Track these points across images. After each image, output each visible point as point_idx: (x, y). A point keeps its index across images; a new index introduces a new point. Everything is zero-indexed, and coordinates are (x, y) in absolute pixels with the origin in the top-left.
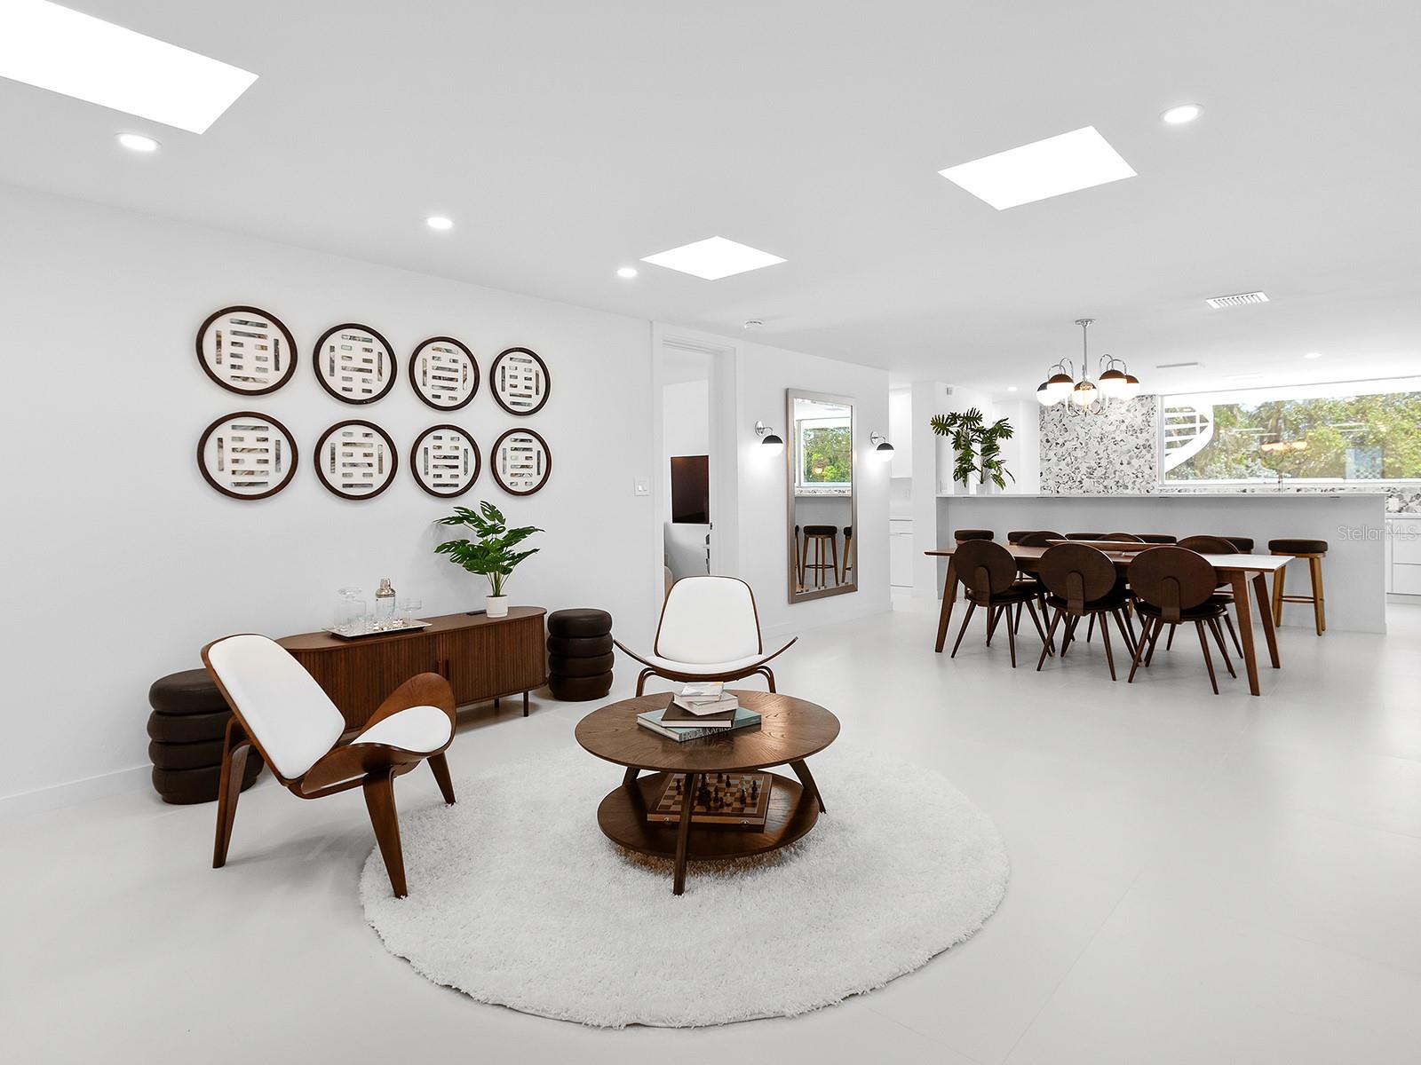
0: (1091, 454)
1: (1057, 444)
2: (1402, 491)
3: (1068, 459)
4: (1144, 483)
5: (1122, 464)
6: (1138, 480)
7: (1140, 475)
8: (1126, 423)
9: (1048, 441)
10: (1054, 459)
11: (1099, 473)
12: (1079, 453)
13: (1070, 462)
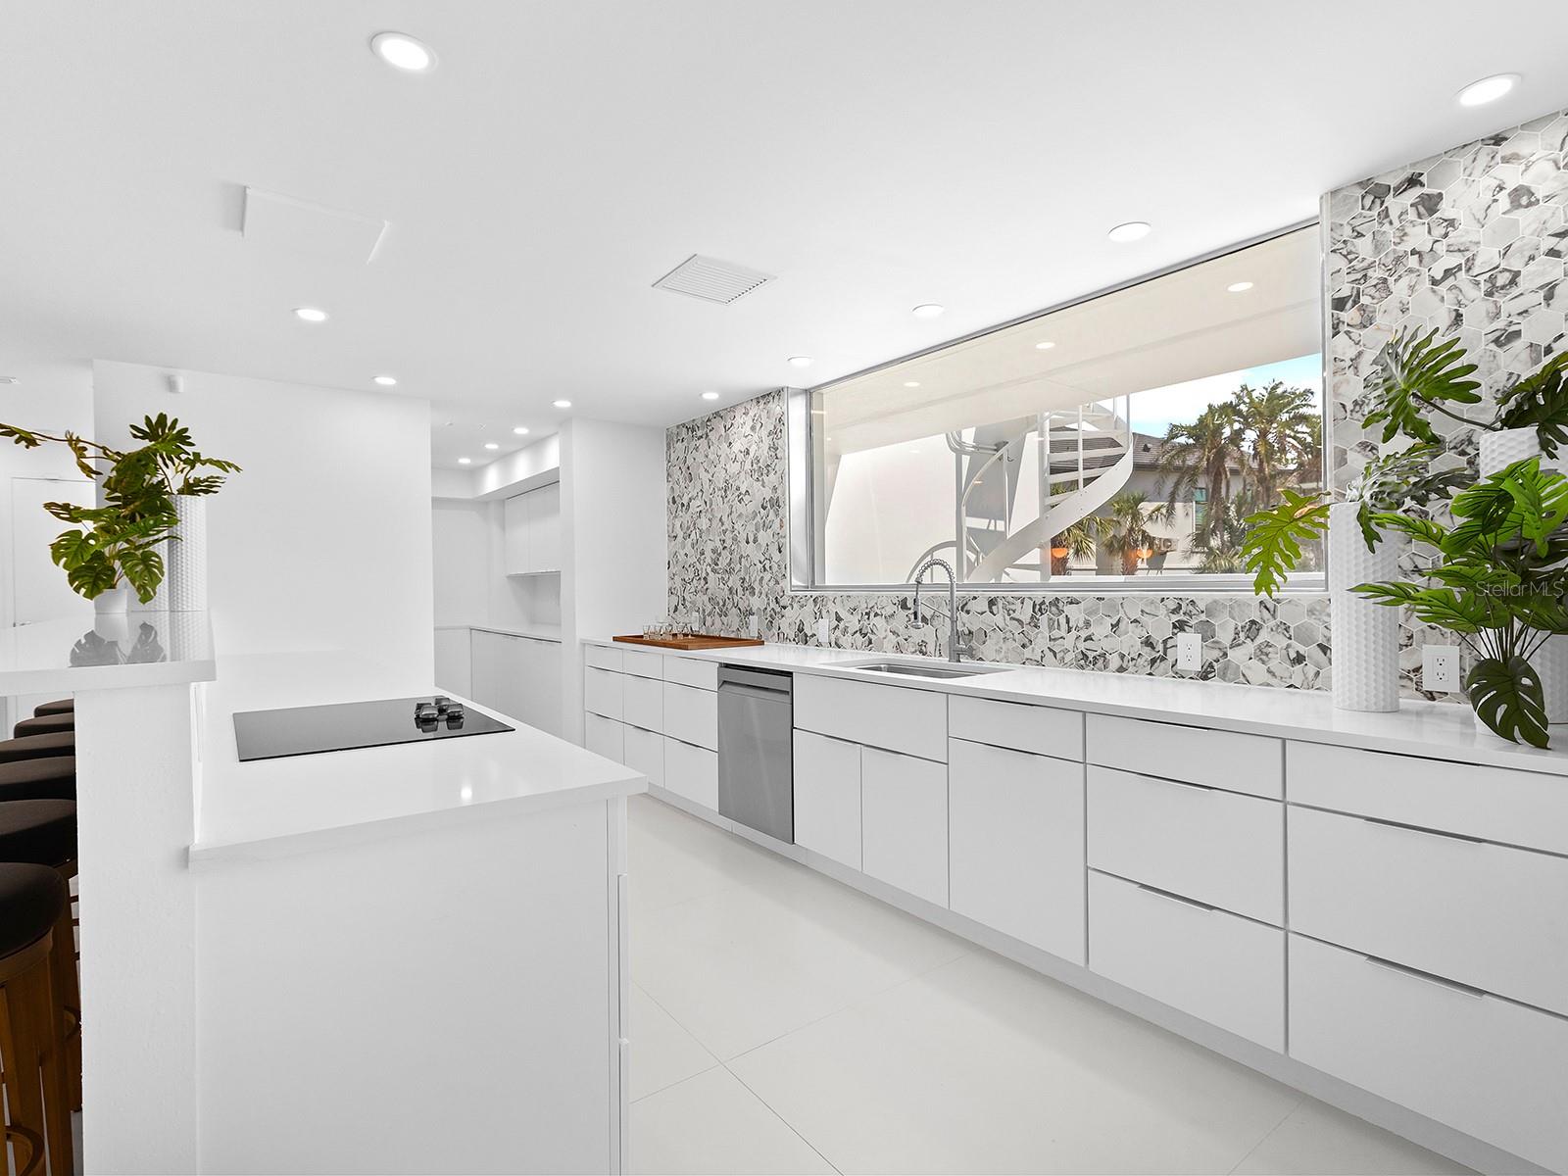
0: (716, 522)
1: (683, 505)
2: (1209, 611)
3: (693, 536)
4: (772, 583)
5: (748, 542)
6: (767, 576)
7: (767, 567)
8: (752, 454)
9: (674, 502)
10: (681, 535)
11: (723, 563)
12: (703, 523)
13: (695, 541)
